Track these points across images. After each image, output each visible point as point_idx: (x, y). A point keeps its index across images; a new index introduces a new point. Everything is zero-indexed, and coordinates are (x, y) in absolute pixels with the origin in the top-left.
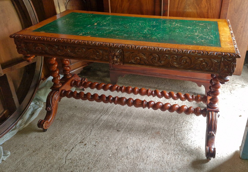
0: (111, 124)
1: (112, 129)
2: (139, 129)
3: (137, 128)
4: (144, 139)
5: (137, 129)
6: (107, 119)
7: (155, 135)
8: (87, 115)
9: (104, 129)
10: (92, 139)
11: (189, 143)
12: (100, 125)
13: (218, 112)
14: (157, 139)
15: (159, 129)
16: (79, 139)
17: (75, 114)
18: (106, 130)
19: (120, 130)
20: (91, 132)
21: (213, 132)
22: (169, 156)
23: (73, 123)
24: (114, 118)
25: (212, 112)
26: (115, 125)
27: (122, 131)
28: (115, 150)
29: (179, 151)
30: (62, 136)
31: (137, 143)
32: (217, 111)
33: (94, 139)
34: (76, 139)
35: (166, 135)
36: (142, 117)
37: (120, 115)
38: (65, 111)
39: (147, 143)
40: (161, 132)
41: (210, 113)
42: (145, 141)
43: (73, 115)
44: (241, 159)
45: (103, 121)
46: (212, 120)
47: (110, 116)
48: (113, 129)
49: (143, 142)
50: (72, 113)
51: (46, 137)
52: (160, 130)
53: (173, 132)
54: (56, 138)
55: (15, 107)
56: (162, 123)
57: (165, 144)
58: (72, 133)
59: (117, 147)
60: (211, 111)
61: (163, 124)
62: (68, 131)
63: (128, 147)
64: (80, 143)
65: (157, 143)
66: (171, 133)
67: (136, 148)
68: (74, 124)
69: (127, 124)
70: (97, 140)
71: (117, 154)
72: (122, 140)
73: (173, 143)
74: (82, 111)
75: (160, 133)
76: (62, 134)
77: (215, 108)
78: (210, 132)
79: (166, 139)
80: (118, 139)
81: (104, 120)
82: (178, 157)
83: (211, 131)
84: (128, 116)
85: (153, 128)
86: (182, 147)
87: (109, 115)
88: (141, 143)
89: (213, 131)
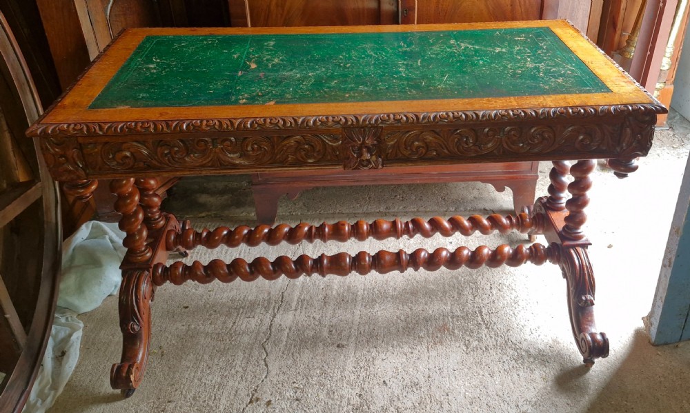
0: (311, 333)
1: (321, 344)
2: (393, 329)
3: (385, 328)
4: (417, 352)
5: (386, 330)
6: (293, 322)
7: (439, 336)
8: (231, 324)
9: (299, 350)
10: (280, 386)
11: (527, 337)
12: (284, 343)
13: (589, 246)
14: (449, 343)
15: (441, 318)
16: (243, 393)
17: (193, 326)
18: (306, 351)
19: (346, 343)
20: (266, 365)
21: (589, 297)
22: (495, 377)
23: (201, 352)
24: (312, 316)
25: (577, 248)
26: (325, 334)
27: (352, 347)
28: (358, 398)
29: (514, 361)
30: (189, 396)
31: (403, 366)
32: (585, 246)
33: (285, 385)
34: (235, 395)
35: (465, 330)
36: (387, 298)
37: (325, 305)
39: (430, 361)
40: (451, 324)
41: (572, 251)
42: (422, 356)
43: (190, 333)
44: (653, 345)
45: (287, 330)
46: (581, 266)
47: (299, 311)
48: (324, 344)
49: (418, 359)
50: (184, 328)
51: (141, 410)
52: (446, 319)
53: (480, 318)
54: (172, 405)
55: (17, 343)
56: (442, 300)
57: (475, 353)
58: (213, 382)
59: (359, 389)
60: (574, 247)
61: (446, 304)
62: (200, 380)
63: (387, 382)
64: (251, 402)
65: (454, 355)
66: (476, 322)
67: (407, 381)
68: (206, 357)
69: (356, 323)
70: (294, 383)
71: (366, 407)
72: (361, 368)
73: (491, 344)
74: (211, 315)
75: (451, 328)
76: (184, 393)
77: (580, 238)
78: (584, 298)
79: (471, 340)
80: (350, 367)
81: (288, 326)
82: (518, 375)
83: (585, 294)
84: (348, 301)
85: (427, 320)
86: (516, 350)
87: (296, 310)
88: (414, 363)
89: (589, 294)
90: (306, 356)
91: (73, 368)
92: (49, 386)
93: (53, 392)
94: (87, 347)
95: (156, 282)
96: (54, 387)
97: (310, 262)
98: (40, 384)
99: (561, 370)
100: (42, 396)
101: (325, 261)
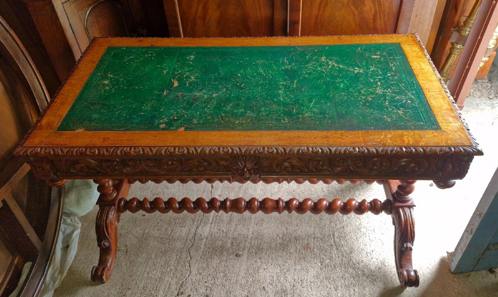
0: (219, 243)
1: (225, 253)
2: (273, 245)
3: (268, 243)
4: (287, 265)
5: (268, 245)
6: (209, 233)
7: (303, 253)
8: (171, 231)
9: (211, 256)
10: (197, 284)
11: (364, 259)
12: (202, 250)
13: (414, 207)
14: (310, 259)
15: (306, 238)
16: (173, 287)
17: (147, 231)
18: (216, 257)
19: (241, 253)
20: (190, 267)
21: (409, 245)
22: (338, 291)
23: (151, 252)
24: (221, 229)
25: (404, 208)
26: (229, 245)
27: (245, 255)
29: (352, 279)
30: (140, 286)
31: (277, 275)
32: (411, 207)
33: (200, 283)
34: (169, 288)
35: (322, 249)
36: (271, 218)
37: (230, 221)
38: (127, 229)
40: (313, 244)
41: (401, 211)
42: (291, 268)
43: (145, 236)
44: (452, 273)
45: (205, 240)
46: (406, 220)
47: (213, 224)
48: (227, 253)
49: (288, 270)
50: (141, 231)
51: (111, 294)
52: (310, 239)
53: (332, 240)
54: (130, 292)
56: (308, 223)
57: (326, 269)
58: (156, 276)
59: (247, 292)
60: (402, 207)
61: (310, 226)
62: (148, 274)
63: (266, 288)
65: (312, 269)
66: (329, 244)
67: (279, 288)
68: (153, 256)
69: (249, 237)
70: (206, 282)
72: (250, 274)
73: (338, 263)
74: (158, 223)
75: (312, 247)
76: (138, 283)
77: (408, 201)
78: (405, 246)
79: (325, 258)
80: (242, 274)
81: (206, 236)
82: (354, 290)
83: (406, 242)
84: (245, 219)
85: (296, 239)
86: (354, 269)
87: (212, 223)
88: (285, 273)
89: (410, 242)
90: (215, 261)
91: (73, 258)
92: (58, 271)
93: (60, 277)
94: (82, 241)
95: (120, 210)
96: (61, 272)
97: (218, 204)
98: (53, 268)
99: (384, 289)
100: (54, 279)
101: (228, 203)
